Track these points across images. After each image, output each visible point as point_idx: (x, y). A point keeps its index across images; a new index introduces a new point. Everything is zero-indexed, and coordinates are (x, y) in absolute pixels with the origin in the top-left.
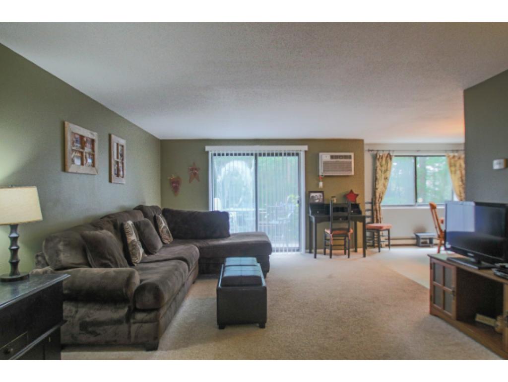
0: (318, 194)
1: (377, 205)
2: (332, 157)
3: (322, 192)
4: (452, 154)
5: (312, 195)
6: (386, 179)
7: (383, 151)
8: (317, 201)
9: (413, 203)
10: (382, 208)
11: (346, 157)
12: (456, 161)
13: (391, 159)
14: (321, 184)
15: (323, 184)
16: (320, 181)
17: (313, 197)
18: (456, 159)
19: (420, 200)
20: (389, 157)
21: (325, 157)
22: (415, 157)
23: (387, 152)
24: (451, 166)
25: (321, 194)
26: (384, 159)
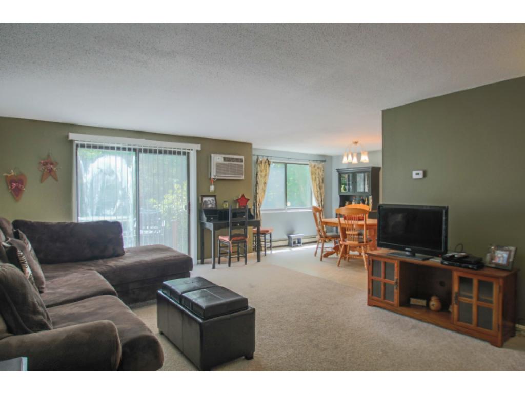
0: (210, 199)
1: (258, 209)
2: (225, 159)
3: (215, 196)
4: (313, 164)
5: (205, 199)
6: (265, 183)
7: (263, 156)
8: (210, 206)
9: (283, 207)
10: (261, 212)
11: (237, 160)
12: (316, 170)
13: (269, 165)
14: (212, 188)
15: (215, 188)
16: (211, 185)
17: (205, 201)
18: (316, 168)
19: (289, 204)
20: (268, 162)
21: (217, 159)
22: (286, 164)
23: (266, 158)
24: (312, 174)
25: (213, 198)
26: (263, 164)
